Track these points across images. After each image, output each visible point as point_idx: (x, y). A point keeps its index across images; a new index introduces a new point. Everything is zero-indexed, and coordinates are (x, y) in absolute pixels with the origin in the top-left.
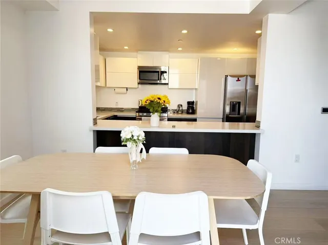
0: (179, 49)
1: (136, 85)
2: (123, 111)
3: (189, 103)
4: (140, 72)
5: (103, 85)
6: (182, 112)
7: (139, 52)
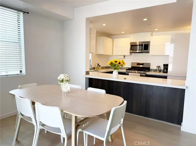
0: (156, 30)
1: (129, 54)
2: (122, 69)
3: (164, 65)
4: (131, 46)
5: (111, 54)
6: (160, 71)
7: (133, 34)
